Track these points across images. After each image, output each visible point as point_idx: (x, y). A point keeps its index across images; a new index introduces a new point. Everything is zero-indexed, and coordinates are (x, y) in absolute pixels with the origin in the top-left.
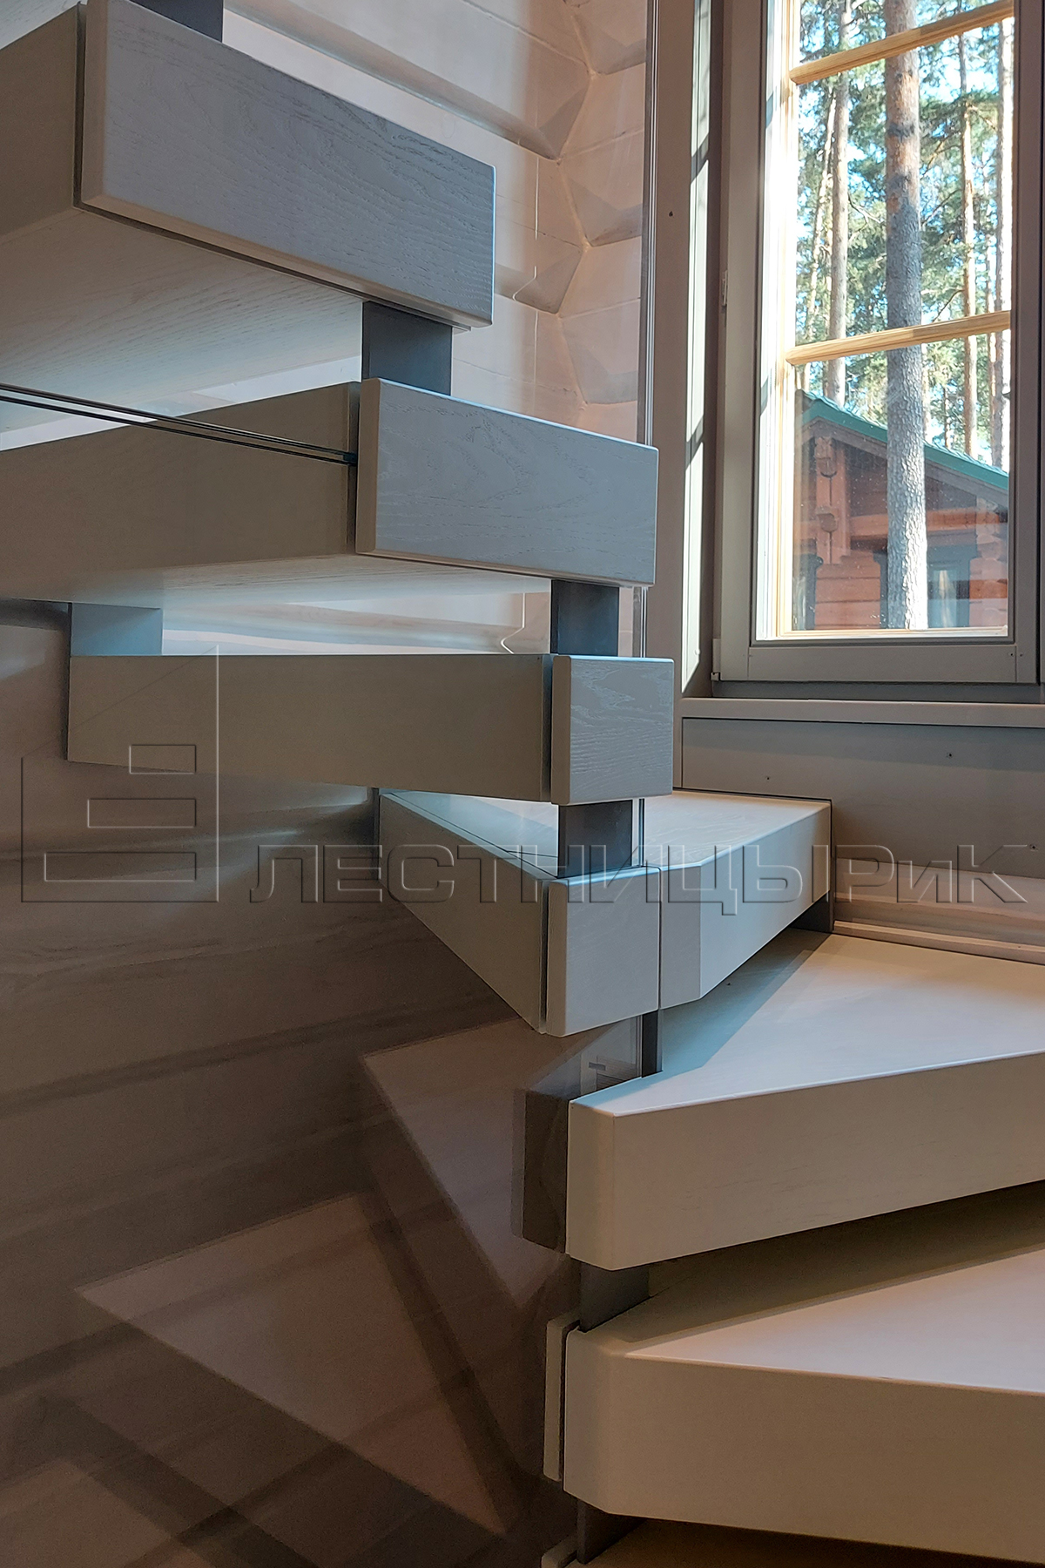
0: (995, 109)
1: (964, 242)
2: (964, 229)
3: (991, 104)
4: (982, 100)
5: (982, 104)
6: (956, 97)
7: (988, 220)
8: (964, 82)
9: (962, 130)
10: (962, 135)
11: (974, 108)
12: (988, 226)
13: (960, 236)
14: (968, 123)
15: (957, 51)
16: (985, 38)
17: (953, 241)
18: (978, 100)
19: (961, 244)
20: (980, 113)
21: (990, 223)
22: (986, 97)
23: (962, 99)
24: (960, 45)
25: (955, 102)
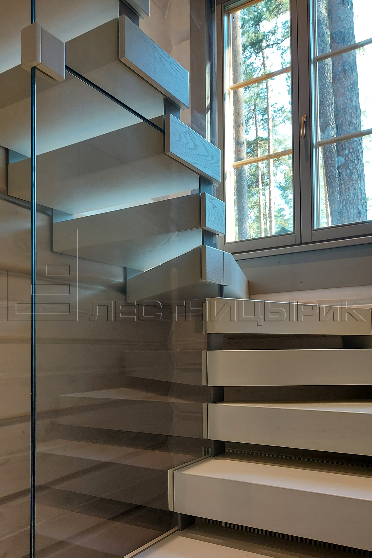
0: (267, 143)
1: (259, 188)
2: (258, 184)
3: (266, 141)
4: (263, 140)
5: (263, 141)
6: (255, 139)
7: (266, 181)
8: (257, 134)
9: (257, 150)
10: (257, 151)
11: (261, 143)
12: (266, 183)
13: (257, 186)
14: (259, 147)
15: (255, 123)
16: (263, 119)
17: (255, 188)
18: (262, 140)
19: (258, 188)
20: (263, 144)
21: (267, 182)
22: (265, 139)
23: (257, 139)
24: (256, 121)
25: (255, 140)
